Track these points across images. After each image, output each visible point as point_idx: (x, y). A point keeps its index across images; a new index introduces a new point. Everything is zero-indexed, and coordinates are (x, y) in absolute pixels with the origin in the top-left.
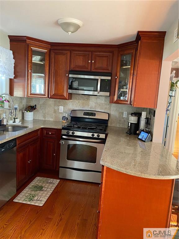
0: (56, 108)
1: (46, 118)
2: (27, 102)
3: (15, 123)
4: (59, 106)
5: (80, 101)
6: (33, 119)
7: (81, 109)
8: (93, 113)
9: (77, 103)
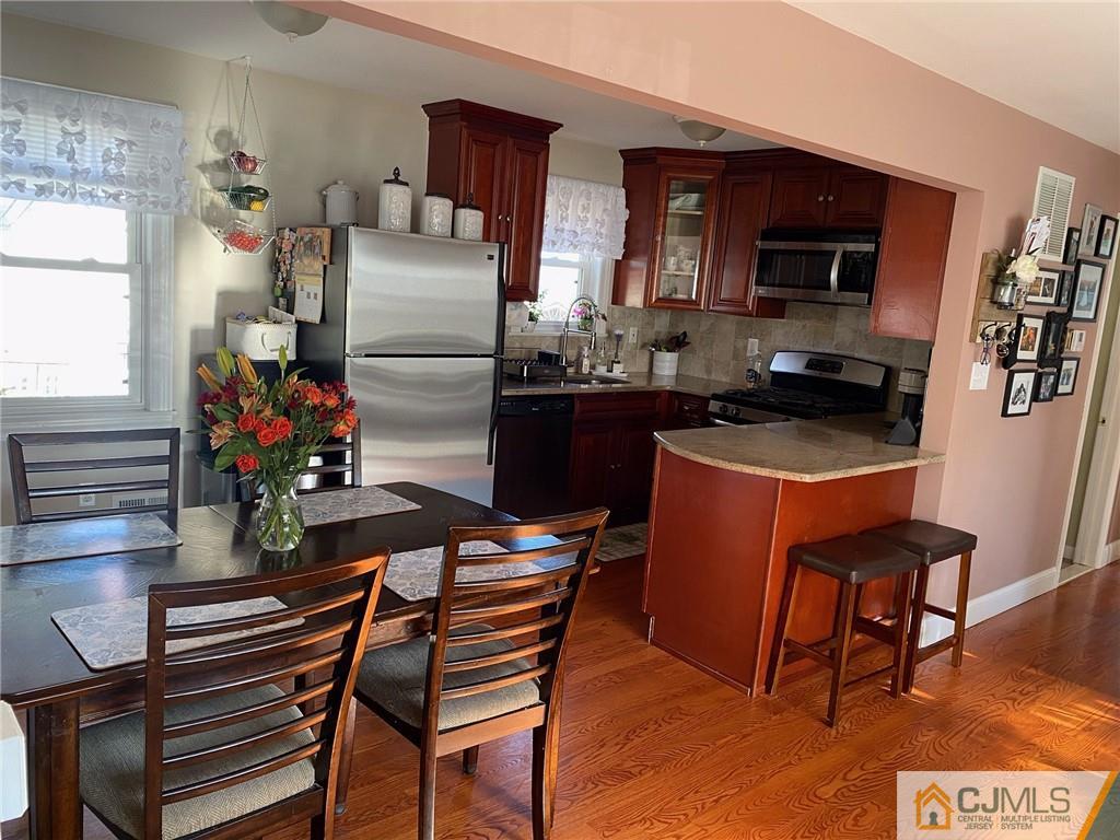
0: (740, 344)
2: (671, 324)
3: (609, 374)
4: (747, 339)
5: (808, 323)
6: (675, 373)
7: (807, 349)
8: (836, 363)
9: (801, 327)
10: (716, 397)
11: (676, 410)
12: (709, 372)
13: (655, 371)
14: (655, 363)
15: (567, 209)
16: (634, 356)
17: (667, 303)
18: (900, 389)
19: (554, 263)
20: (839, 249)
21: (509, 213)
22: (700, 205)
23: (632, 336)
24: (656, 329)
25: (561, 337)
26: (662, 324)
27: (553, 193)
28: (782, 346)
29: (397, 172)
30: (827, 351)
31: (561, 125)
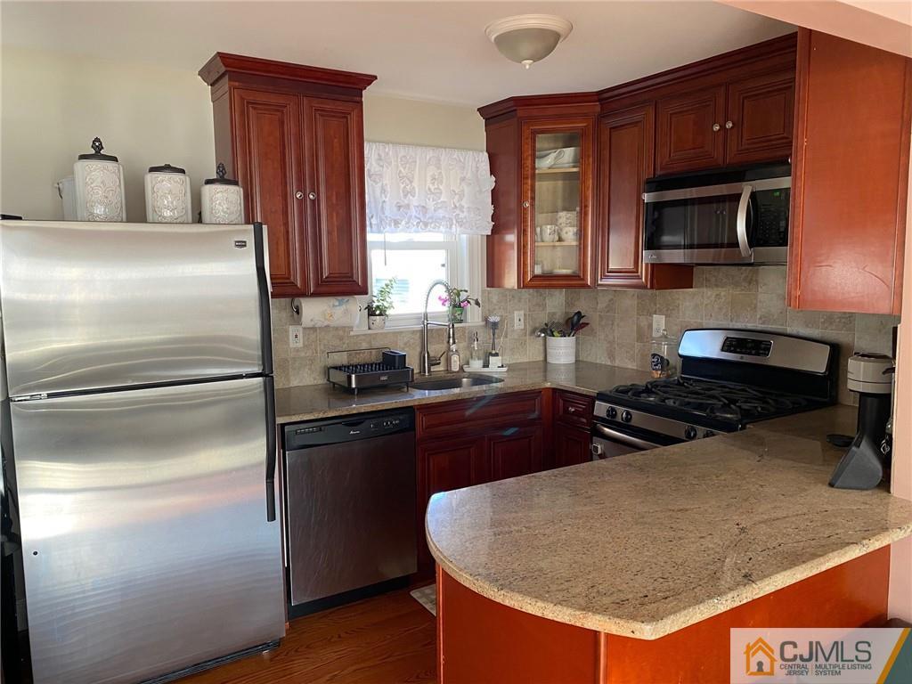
0: (644, 322)
1: (614, 359)
3: (486, 370)
4: (651, 315)
5: (723, 292)
6: (573, 361)
7: (725, 324)
8: (761, 342)
9: (713, 298)
10: (602, 397)
11: (561, 412)
12: (611, 356)
13: (549, 360)
14: (548, 350)
15: (411, 182)
16: (523, 344)
17: (548, 281)
18: (851, 385)
19: (385, 246)
20: (746, 190)
21: (315, 189)
22: (579, 160)
23: (518, 321)
24: (549, 309)
25: (422, 331)
26: (556, 304)
27: (390, 164)
28: (694, 322)
29: (97, 145)
30: (750, 326)
31: (375, 78)
